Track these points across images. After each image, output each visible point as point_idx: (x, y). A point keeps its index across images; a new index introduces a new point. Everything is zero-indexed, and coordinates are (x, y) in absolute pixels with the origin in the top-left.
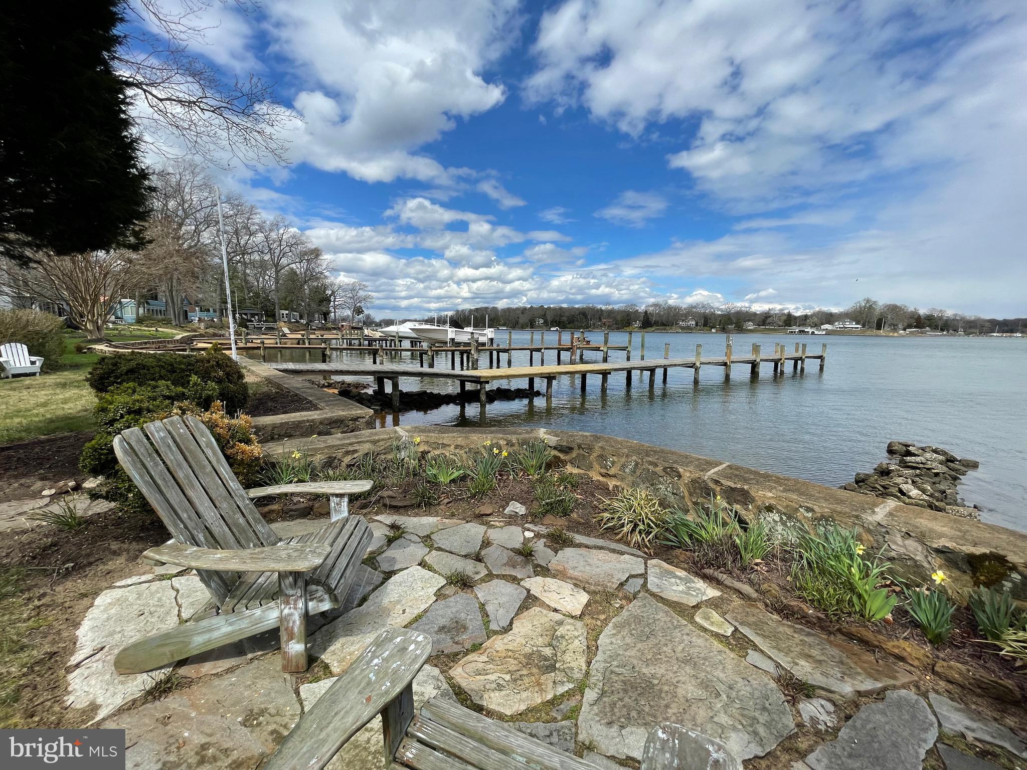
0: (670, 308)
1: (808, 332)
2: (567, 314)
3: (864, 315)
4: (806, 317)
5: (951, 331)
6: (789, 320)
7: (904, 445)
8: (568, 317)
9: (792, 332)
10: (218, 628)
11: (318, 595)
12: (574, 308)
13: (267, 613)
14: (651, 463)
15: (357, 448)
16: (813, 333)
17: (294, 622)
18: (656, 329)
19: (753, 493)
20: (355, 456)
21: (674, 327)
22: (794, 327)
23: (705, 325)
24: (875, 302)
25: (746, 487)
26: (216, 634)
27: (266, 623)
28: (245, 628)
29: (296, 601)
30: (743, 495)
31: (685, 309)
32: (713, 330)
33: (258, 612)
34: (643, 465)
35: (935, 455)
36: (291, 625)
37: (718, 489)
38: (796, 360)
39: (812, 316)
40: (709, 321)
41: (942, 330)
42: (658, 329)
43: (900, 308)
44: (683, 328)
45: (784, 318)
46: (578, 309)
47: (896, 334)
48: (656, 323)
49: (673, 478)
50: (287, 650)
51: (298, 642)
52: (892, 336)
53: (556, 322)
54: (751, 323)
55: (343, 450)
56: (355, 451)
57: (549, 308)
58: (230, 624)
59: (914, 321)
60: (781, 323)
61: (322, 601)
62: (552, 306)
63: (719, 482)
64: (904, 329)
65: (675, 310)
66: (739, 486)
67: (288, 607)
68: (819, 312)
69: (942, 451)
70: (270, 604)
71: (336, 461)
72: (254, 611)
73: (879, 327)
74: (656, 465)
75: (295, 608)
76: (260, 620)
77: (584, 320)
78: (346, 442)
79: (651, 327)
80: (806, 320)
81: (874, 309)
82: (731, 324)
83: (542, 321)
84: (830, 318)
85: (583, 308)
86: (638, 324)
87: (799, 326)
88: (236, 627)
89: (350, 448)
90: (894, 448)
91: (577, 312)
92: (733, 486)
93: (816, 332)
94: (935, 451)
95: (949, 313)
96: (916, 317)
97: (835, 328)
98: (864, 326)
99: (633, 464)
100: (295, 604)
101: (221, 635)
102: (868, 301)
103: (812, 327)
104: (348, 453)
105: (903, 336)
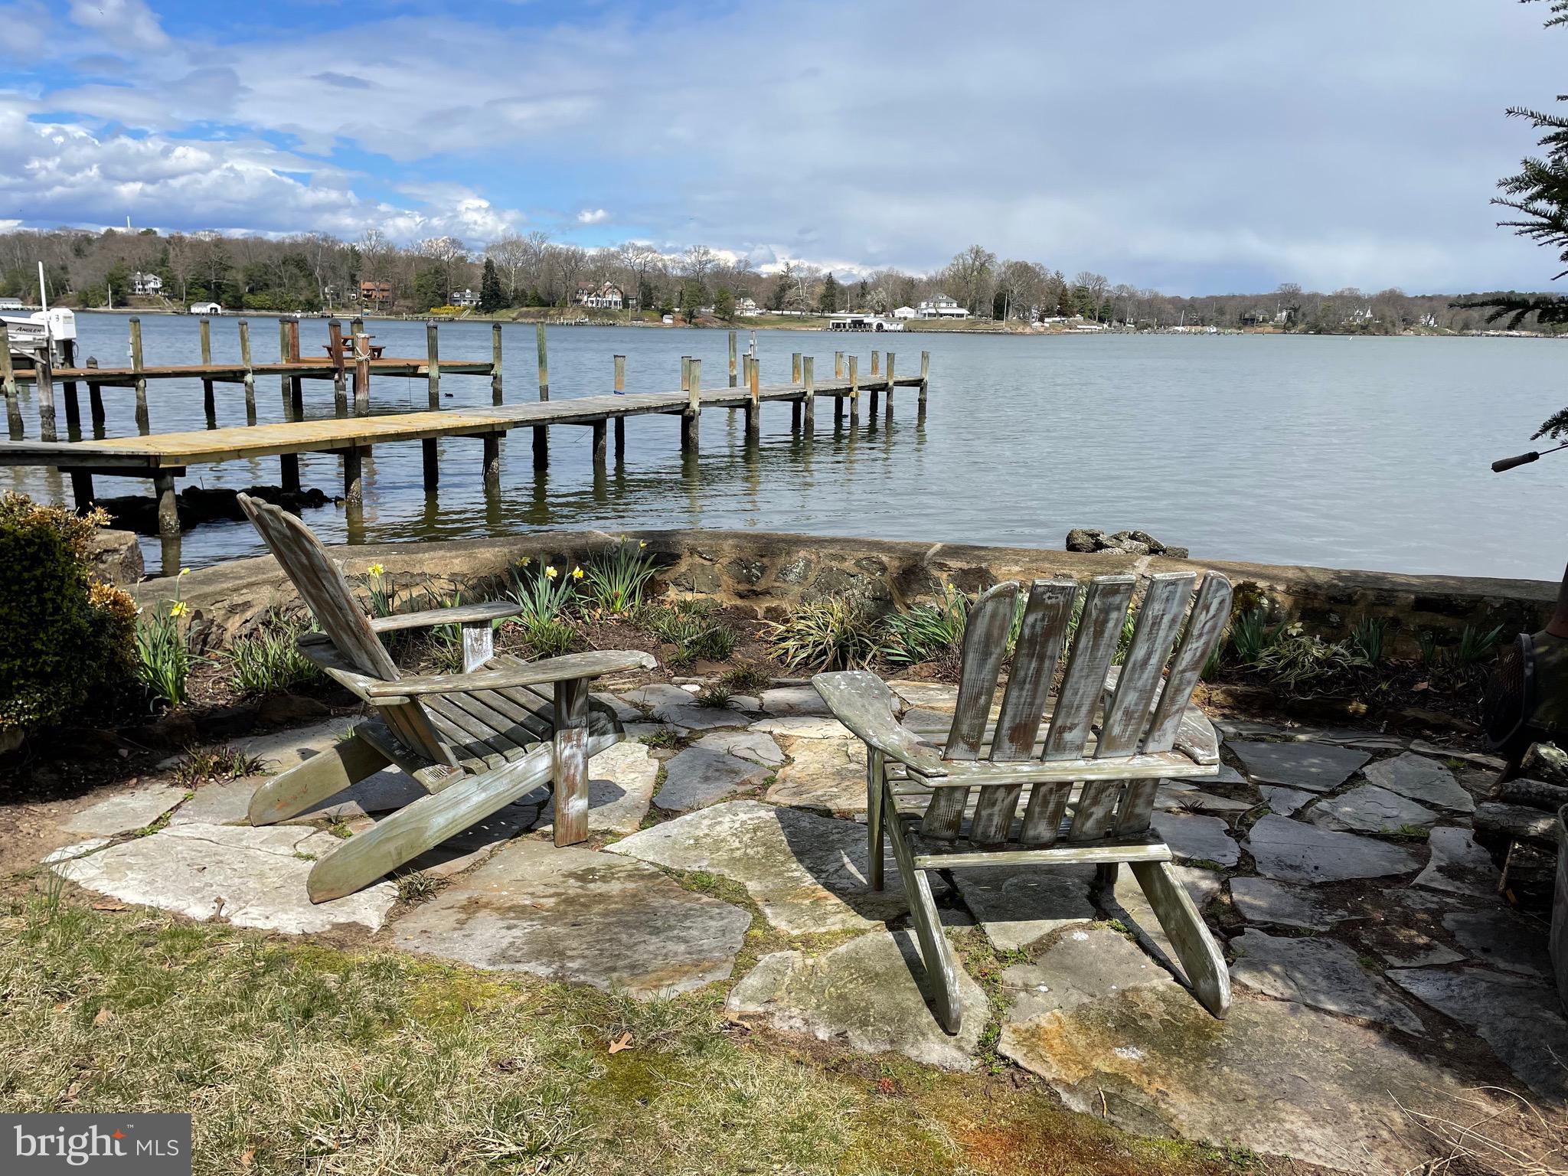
0: (554, 255)
1: (870, 325)
2: (242, 262)
3: (972, 286)
4: (863, 288)
5: (1115, 323)
6: (831, 296)
7: (1090, 535)
8: (246, 269)
9: (838, 326)
10: (467, 799)
11: (600, 725)
12: (260, 243)
13: (533, 763)
14: (834, 557)
15: (249, 598)
16: (880, 326)
17: (576, 767)
18: (521, 315)
19: (993, 572)
20: (248, 615)
21: (568, 311)
22: (842, 314)
23: (646, 304)
24: (990, 256)
25: (984, 565)
26: (463, 808)
27: (532, 779)
28: (504, 792)
29: (579, 735)
30: (980, 577)
31: (593, 259)
32: (667, 320)
33: (521, 764)
34: (819, 562)
35: (1135, 543)
36: (572, 771)
37: (944, 576)
38: (874, 390)
39: (876, 285)
40: (655, 293)
41: (1101, 320)
42: (526, 315)
43: (1033, 270)
44: (592, 313)
45: (820, 289)
46: (278, 246)
47: (1028, 330)
48: (520, 298)
49: (874, 574)
50: (566, 811)
51: (581, 797)
52: (1022, 334)
53: (206, 286)
54: (750, 302)
55: (226, 604)
56: (247, 605)
57: (176, 242)
58: (484, 789)
59: (1057, 300)
60: (814, 304)
61: (604, 733)
62: (187, 235)
63: (946, 565)
64: (1041, 320)
65: (568, 260)
66: (974, 566)
67: (569, 745)
68: (889, 276)
69: (1144, 535)
70: (537, 750)
71: (214, 629)
72: (517, 763)
73: (999, 312)
74: (844, 559)
75: (578, 746)
76: (524, 776)
77: (302, 283)
78: (225, 586)
79: (508, 307)
80: (863, 295)
81: (989, 273)
82: (707, 304)
83: (154, 283)
84: (909, 292)
85: (294, 245)
86: (469, 297)
87: (851, 311)
88: (492, 792)
89: (238, 599)
90: (1076, 542)
91: (278, 257)
92: (965, 566)
93: (886, 326)
94: (1133, 537)
95: (1112, 284)
96: (1059, 291)
97: (920, 316)
98: (972, 312)
99: (801, 564)
100: (579, 740)
101: (469, 809)
102: (977, 253)
103: (877, 313)
104: (233, 610)
105: (1040, 334)
